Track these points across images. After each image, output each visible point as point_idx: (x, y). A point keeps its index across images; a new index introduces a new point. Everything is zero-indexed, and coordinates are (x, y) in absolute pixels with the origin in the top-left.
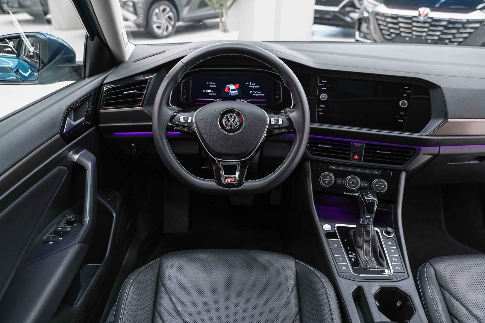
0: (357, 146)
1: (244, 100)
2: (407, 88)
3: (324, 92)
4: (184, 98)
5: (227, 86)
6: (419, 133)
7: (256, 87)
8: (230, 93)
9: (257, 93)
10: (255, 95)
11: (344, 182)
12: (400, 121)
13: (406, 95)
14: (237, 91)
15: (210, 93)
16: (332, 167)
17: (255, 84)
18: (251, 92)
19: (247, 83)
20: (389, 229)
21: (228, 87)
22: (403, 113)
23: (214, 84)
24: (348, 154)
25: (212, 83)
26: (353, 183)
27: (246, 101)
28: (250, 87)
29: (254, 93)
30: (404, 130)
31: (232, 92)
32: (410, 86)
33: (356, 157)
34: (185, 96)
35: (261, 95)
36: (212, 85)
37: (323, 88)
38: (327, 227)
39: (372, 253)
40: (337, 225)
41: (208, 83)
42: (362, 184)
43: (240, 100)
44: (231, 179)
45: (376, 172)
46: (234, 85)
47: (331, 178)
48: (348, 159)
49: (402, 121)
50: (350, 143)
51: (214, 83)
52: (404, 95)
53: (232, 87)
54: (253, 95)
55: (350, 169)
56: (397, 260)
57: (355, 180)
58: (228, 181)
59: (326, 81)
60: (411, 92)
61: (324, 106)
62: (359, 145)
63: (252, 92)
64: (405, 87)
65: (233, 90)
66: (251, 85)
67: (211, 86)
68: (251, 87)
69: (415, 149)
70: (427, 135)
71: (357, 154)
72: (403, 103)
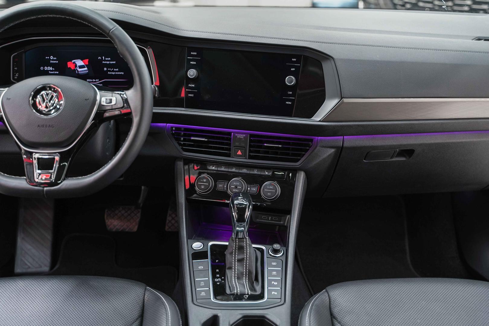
0: (240, 138)
1: (97, 80)
2: (295, 60)
3: (193, 67)
4: (16, 78)
5: (73, 61)
6: (312, 118)
7: (111, 62)
8: (78, 71)
9: (113, 71)
10: (111, 73)
11: (225, 186)
12: (287, 103)
13: (294, 69)
14: (86, 69)
15: (50, 71)
16: (211, 167)
17: (109, 59)
18: (105, 69)
19: (99, 58)
20: (277, 246)
21: (74, 63)
22: (291, 93)
23: (56, 58)
24: (229, 150)
25: (52, 57)
26: (236, 187)
27: (99, 81)
28: (103, 62)
29: (110, 71)
30: (293, 115)
31: (79, 70)
32: (298, 57)
33: (239, 153)
34: (17, 75)
35: (118, 73)
36: (53, 60)
37: (192, 63)
38: (197, 245)
39: (246, 275)
40: (211, 243)
41: (46, 58)
42: (249, 189)
43: (91, 80)
44: (47, 176)
45: (267, 173)
46: (82, 60)
47: (208, 181)
48: (229, 155)
49: (290, 103)
50: (230, 134)
51: (54, 58)
52: (292, 69)
53: (80, 63)
54: (109, 73)
55: (234, 170)
56: (276, 283)
57: (238, 184)
58: (41, 179)
59: (195, 53)
60: (300, 66)
61: (193, 86)
62: (242, 136)
63: (107, 69)
64: (293, 60)
65: (81, 67)
66: (105, 60)
67: (51, 62)
68: (105, 62)
69: (311, 140)
70: (320, 121)
71: (240, 149)
72: (290, 80)
